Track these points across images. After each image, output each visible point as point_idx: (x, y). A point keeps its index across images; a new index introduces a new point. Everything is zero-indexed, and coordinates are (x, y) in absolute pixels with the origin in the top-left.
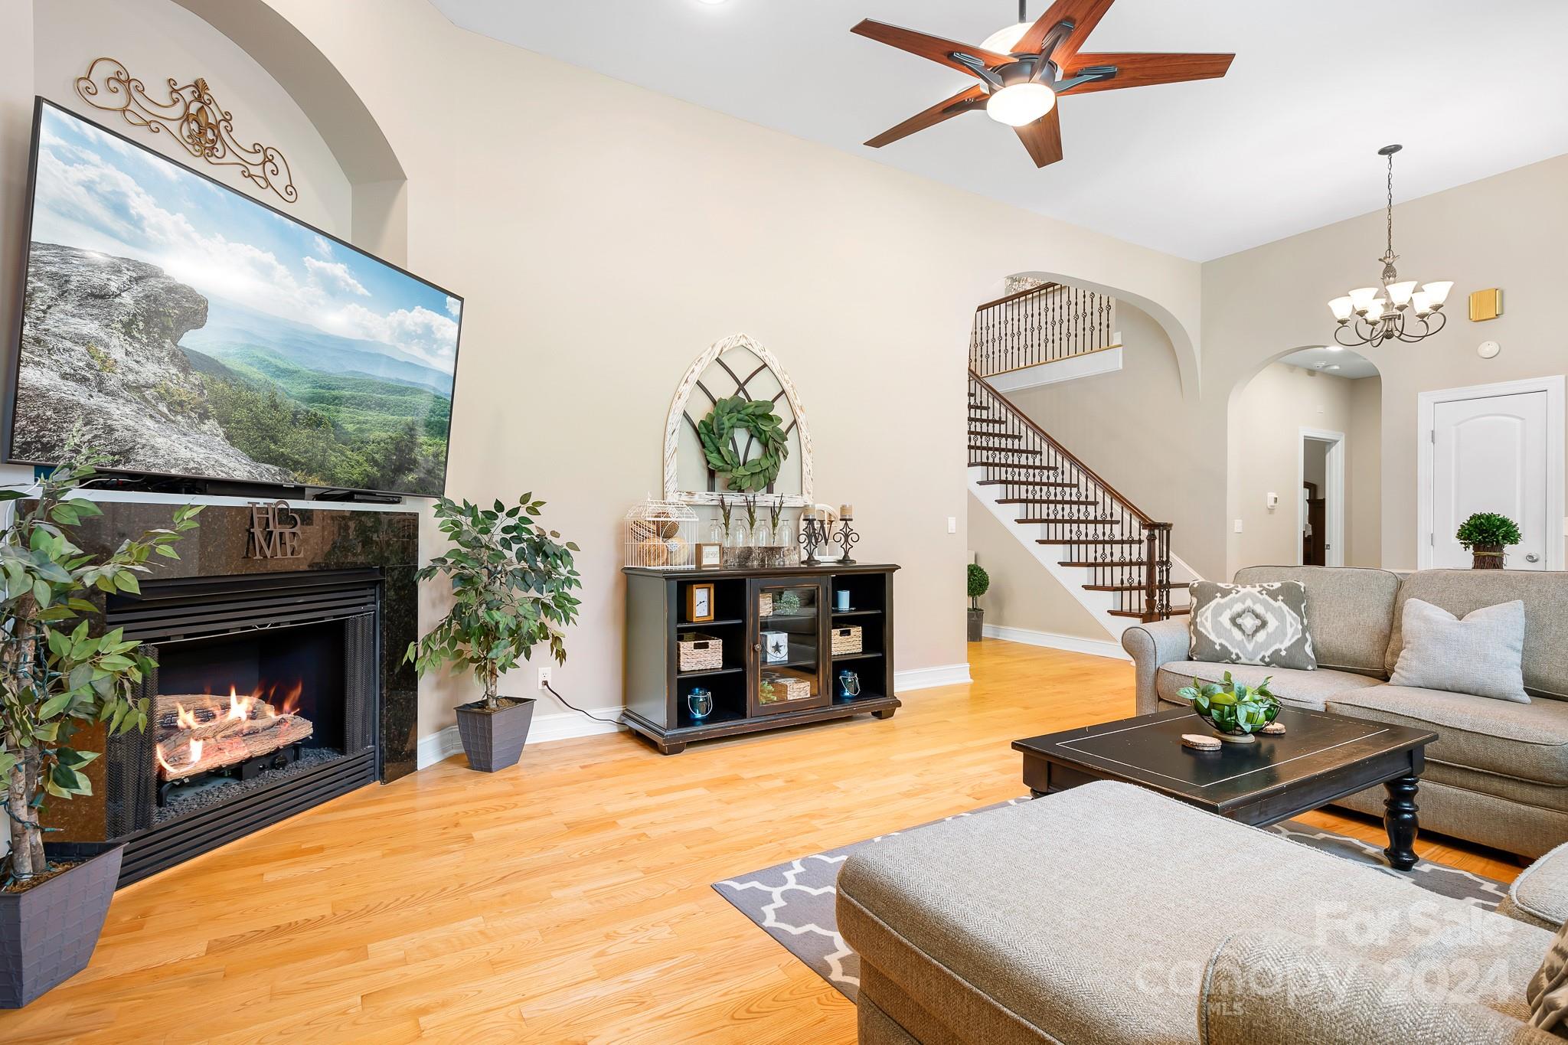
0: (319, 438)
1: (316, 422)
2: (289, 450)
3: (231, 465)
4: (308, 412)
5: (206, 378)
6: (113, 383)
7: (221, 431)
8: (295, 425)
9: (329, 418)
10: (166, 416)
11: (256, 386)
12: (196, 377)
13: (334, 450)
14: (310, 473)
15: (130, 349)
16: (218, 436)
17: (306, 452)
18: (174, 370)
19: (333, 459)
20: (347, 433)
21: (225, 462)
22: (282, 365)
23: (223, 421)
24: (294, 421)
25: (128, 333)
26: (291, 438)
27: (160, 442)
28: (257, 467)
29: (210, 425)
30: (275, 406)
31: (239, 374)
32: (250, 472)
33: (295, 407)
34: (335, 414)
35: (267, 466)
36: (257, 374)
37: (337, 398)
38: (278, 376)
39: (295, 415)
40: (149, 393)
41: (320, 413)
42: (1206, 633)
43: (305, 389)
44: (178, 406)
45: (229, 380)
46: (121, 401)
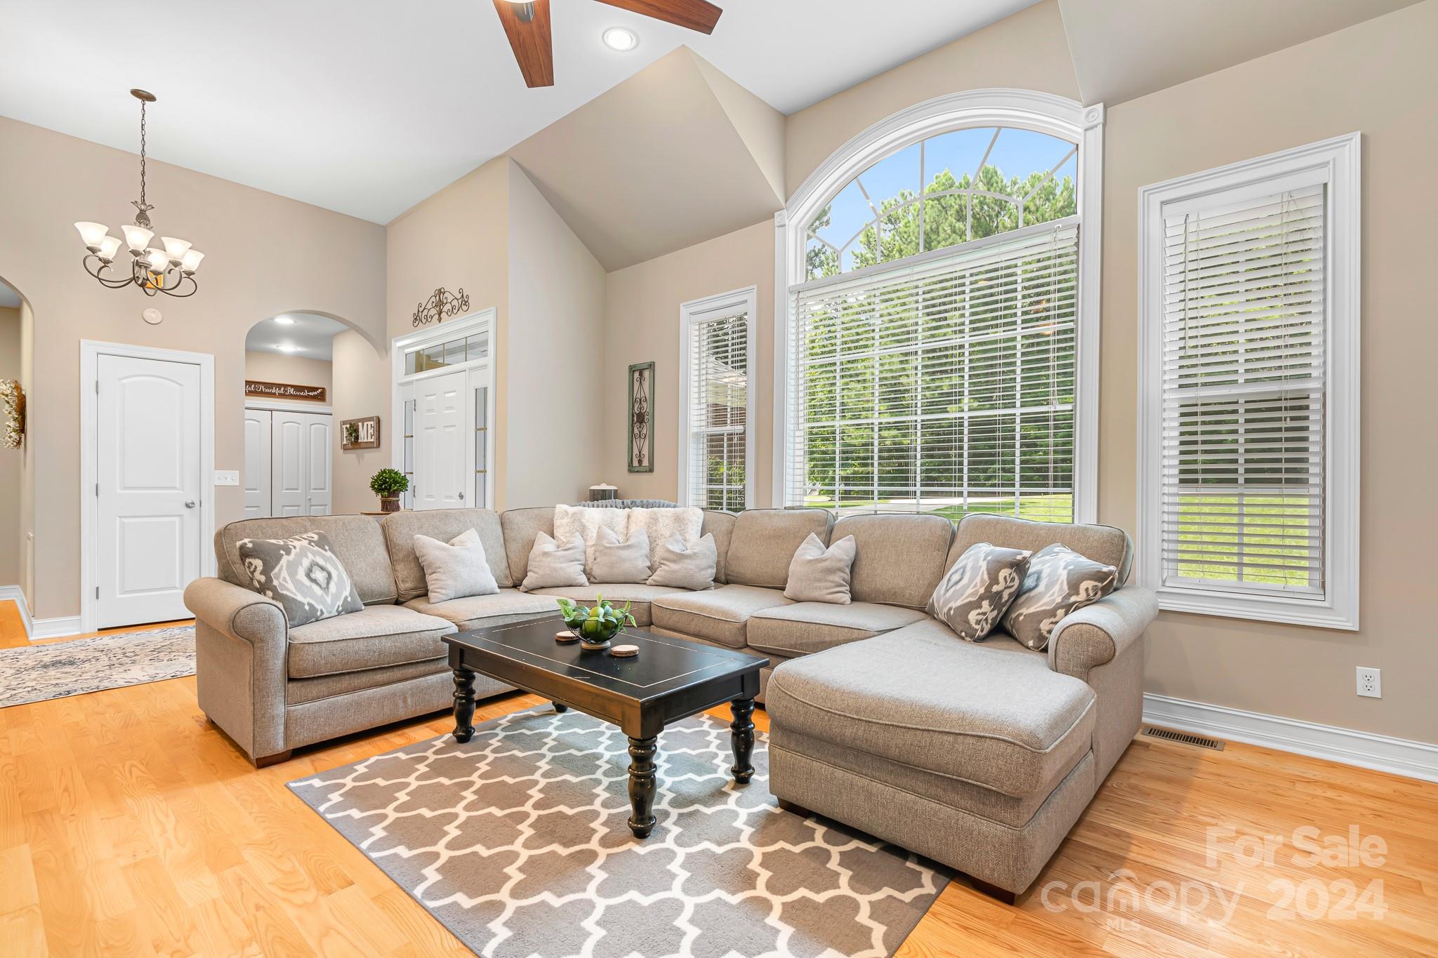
42: (292, 595)
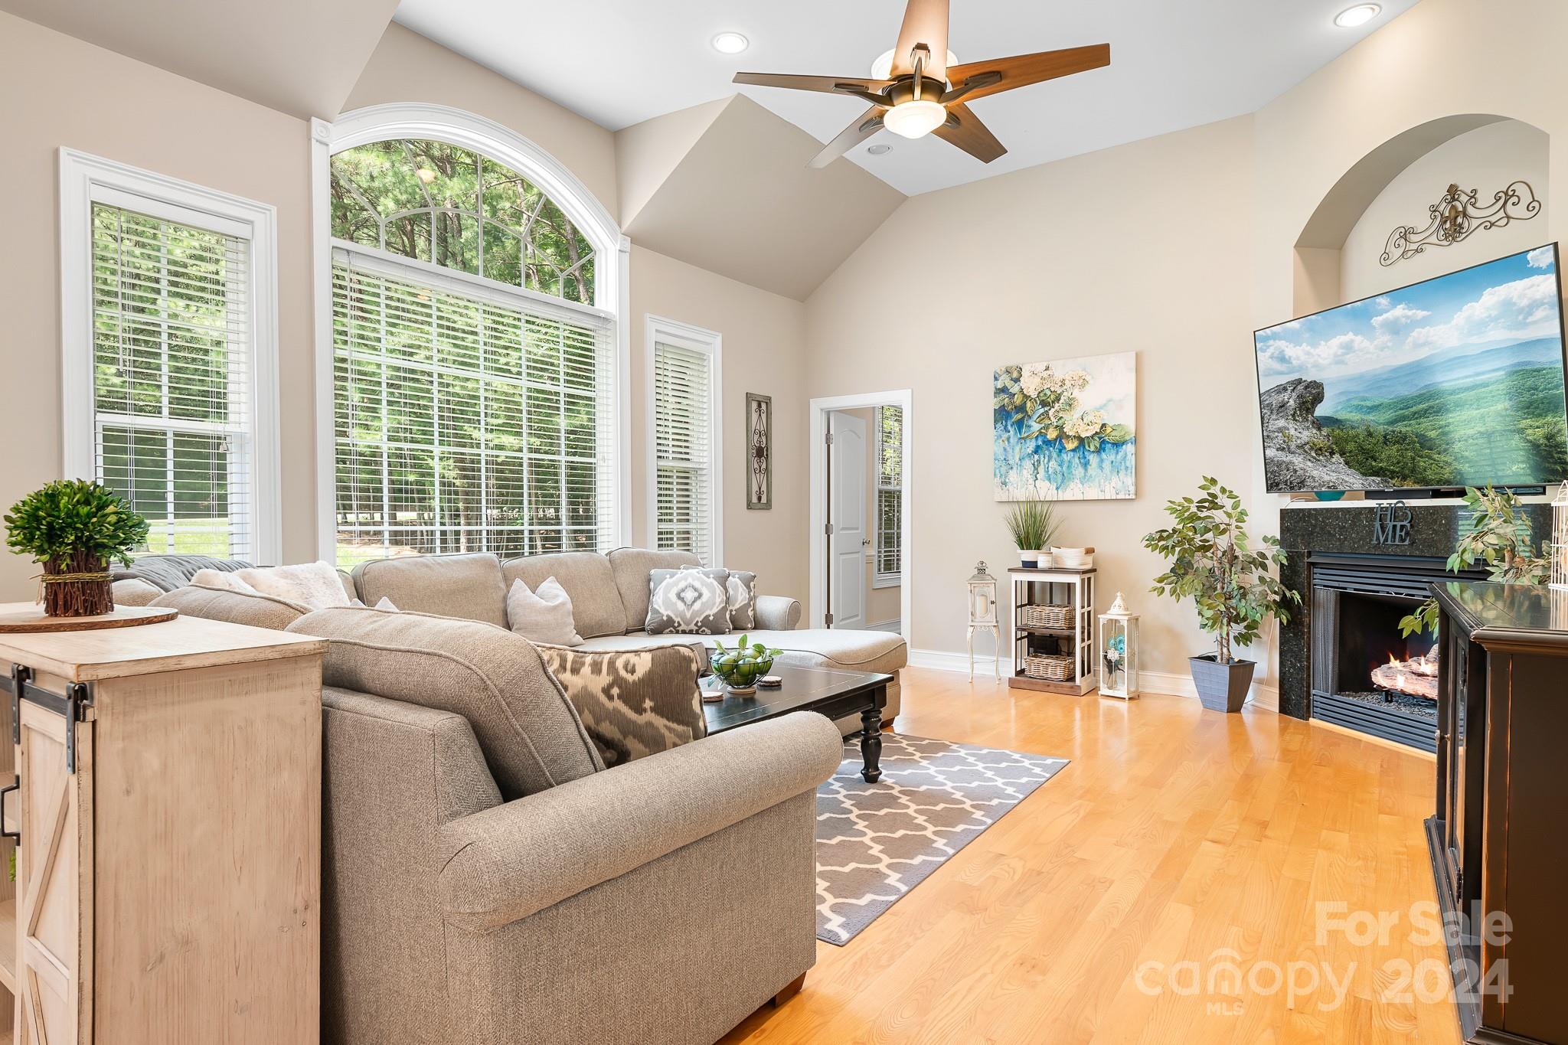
0: (1407, 450)
1: (1401, 439)
2: (1385, 464)
3: (1351, 481)
4: (1394, 432)
5: (1330, 430)
6: (1293, 447)
7: (1342, 460)
8: (1386, 444)
9: (1412, 431)
10: (1315, 458)
11: (1356, 425)
12: (1325, 431)
13: (1422, 457)
14: (1404, 478)
15: (1296, 427)
16: (1341, 463)
17: (1398, 463)
18: (1314, 431)
19: (1422, 464)
20: (1431, 439)
21: (1347, 479)
22: (1369, 404)
23: (1342, 454)
24: (1386, 441)
25: (1295, 420)
26: (1385, 454)
27: (1315, 473)
28: (1366, 480)
29: (1336, 457)
30: (1370, 434)
31: (1346, 420)
32: (1362, 484)
33: (1384, 431)
34: (1417, 426)
35: (1373, 478)
36: (1354, 417)
37: (1415, 413)
38: (1369, 413)
39: (1385, 437)
40: (1307, 447)
41: (1404, 430)
43: (1389, 415)
44: (1319, 451)
45: (1341, 427)
46: (1297, 455)
